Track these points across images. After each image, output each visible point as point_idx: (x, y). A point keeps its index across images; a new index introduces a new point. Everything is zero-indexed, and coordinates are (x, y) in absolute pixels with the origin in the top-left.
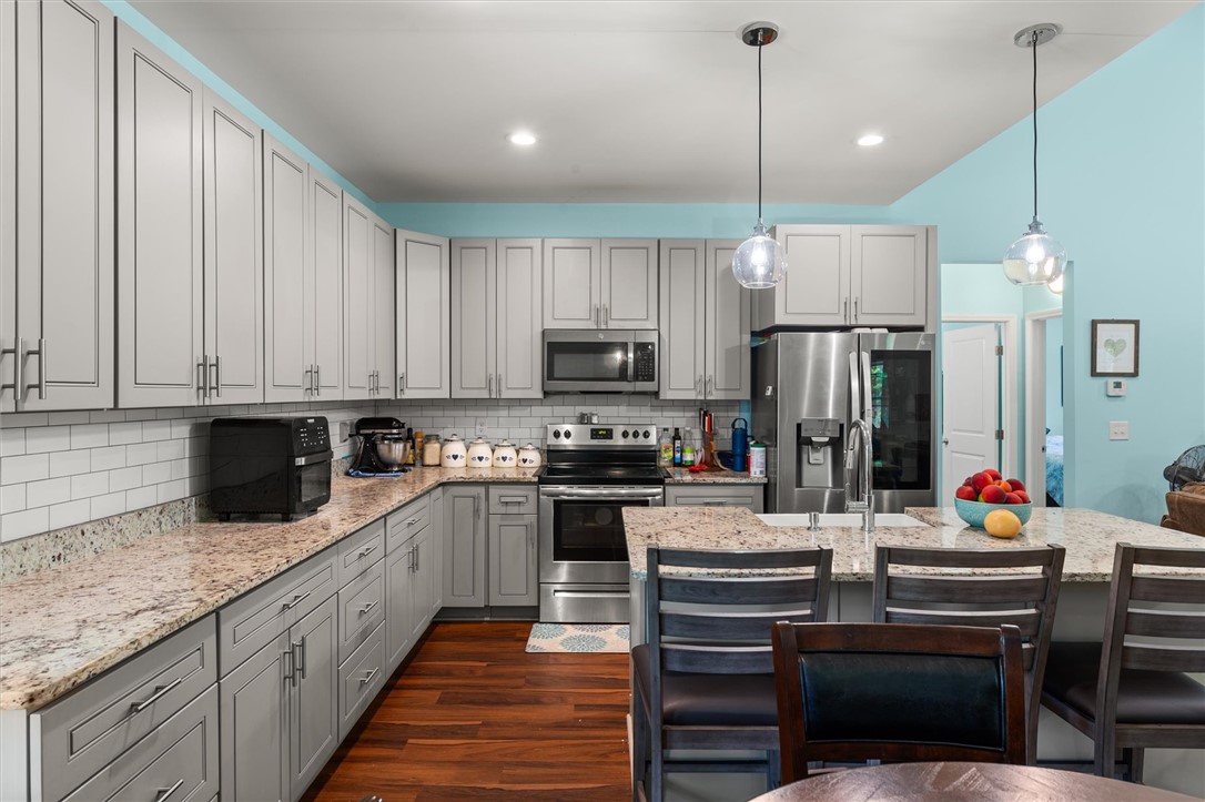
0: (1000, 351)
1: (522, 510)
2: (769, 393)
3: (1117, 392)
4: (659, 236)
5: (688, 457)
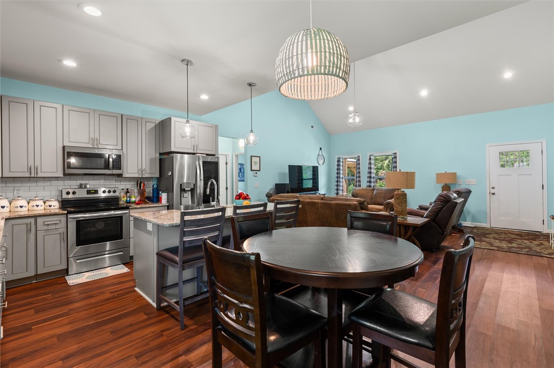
0: (226, 164)
1: (57, 227)
2: (170, 174)
3: (255, 175)
4: (122, 113)
5: (133, 199)
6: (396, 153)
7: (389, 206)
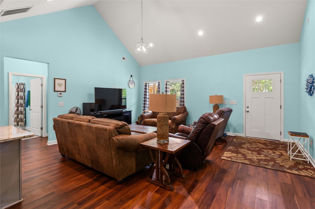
0: (42, 85)
3: (60, 95)
6: (184, 80)
7: (175, 121)
